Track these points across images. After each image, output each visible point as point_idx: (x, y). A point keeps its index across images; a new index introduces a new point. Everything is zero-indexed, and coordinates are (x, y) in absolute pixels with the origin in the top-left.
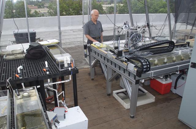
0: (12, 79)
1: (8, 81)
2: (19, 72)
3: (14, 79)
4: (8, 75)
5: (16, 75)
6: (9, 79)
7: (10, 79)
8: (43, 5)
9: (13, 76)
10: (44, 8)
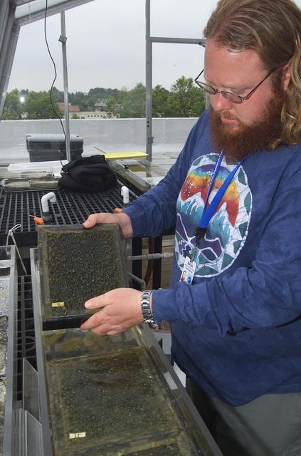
0: (22, 230)
1: (12, 234)
2: (45, 209)
3: (29, 230)
4: (12, 218)
5: (36, 219)
6: (14, 228)
7: (18, 230)
8: (92, 104)
9: (25, 221)
10: (93, 111)
